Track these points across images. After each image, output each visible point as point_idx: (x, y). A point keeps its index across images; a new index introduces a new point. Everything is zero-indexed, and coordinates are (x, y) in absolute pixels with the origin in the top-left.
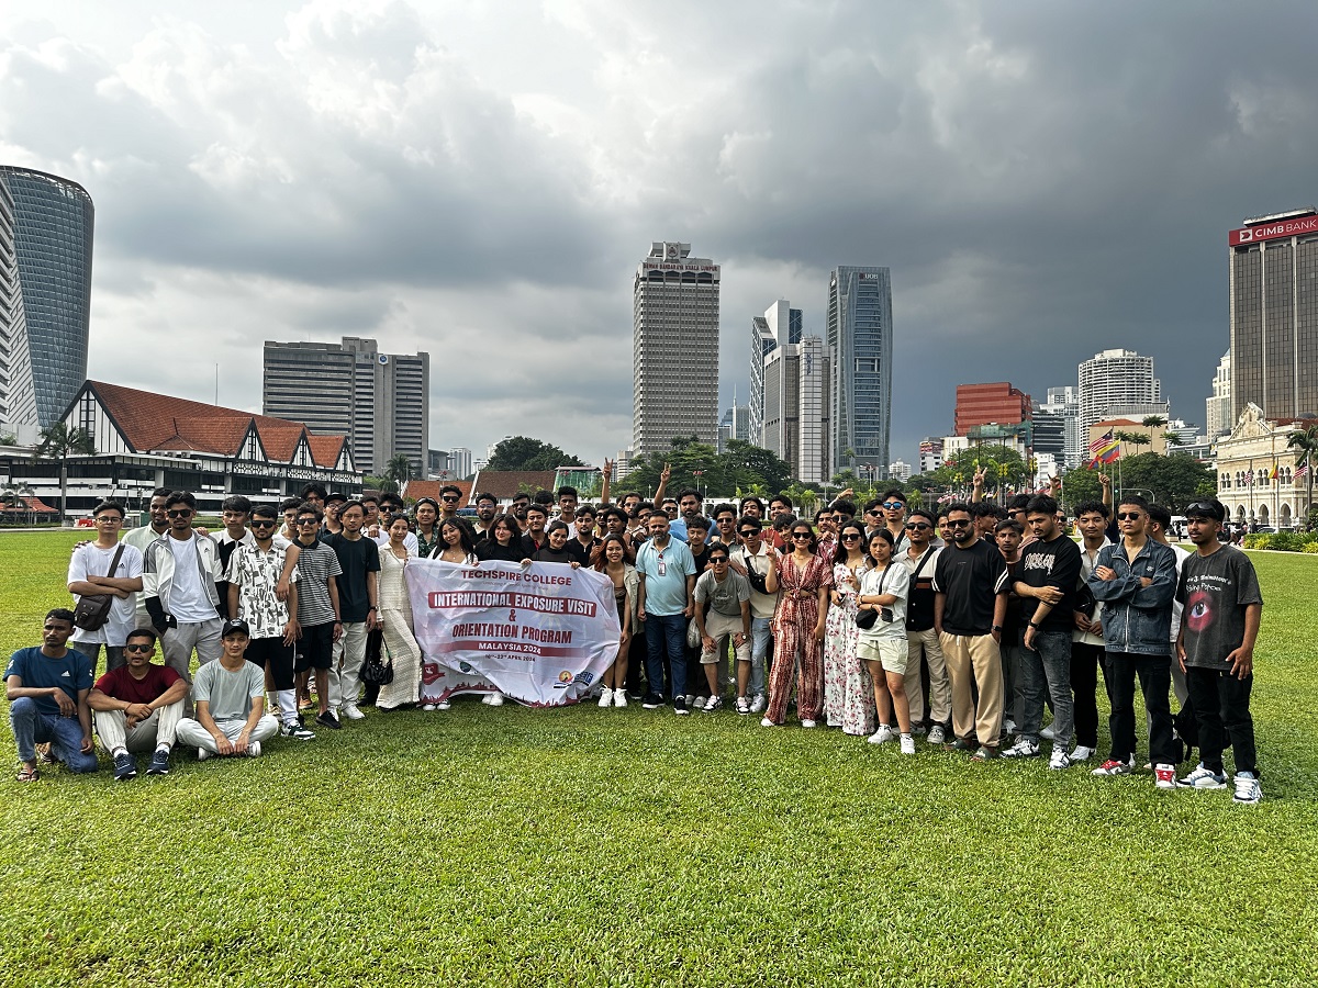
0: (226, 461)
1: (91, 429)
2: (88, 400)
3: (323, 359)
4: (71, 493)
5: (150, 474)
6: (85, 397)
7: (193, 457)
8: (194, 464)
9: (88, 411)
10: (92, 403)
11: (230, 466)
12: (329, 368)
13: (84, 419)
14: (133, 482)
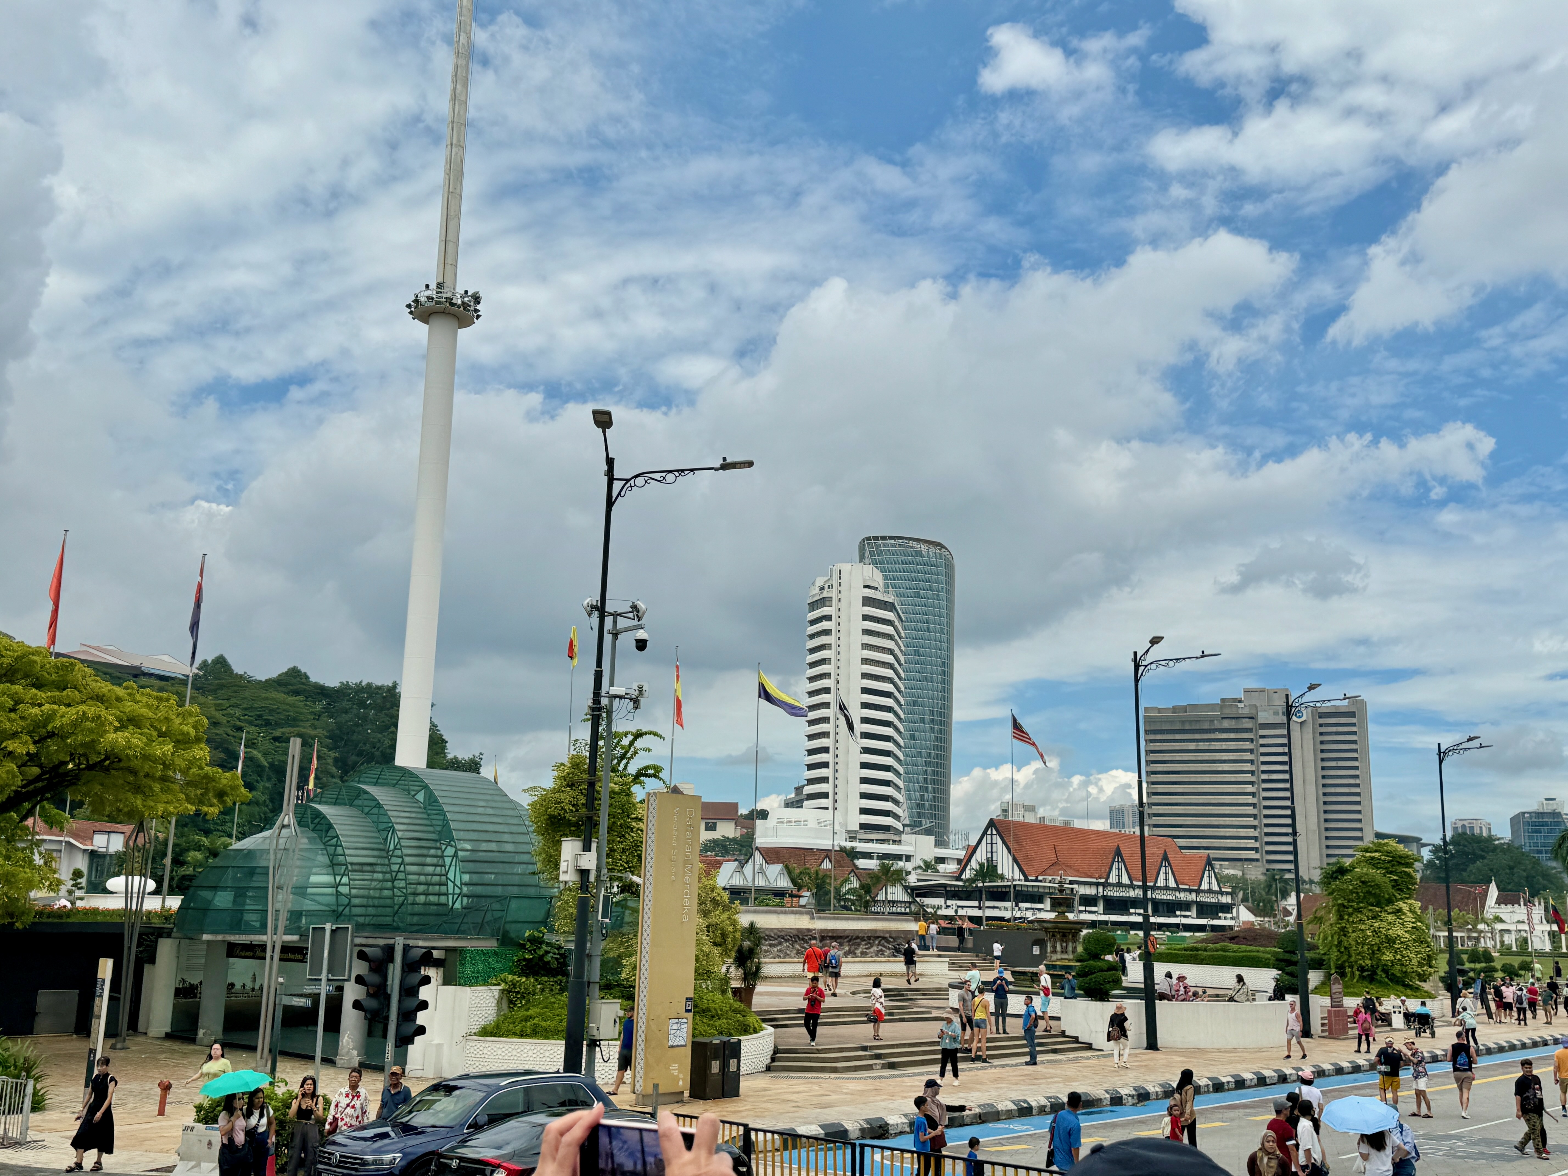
0: (1097, 884)
1: (994, 859)
2: (992, 835)
3: (1217, 725)
4: (989, 913)
5: (1040, 899)
6: (989, 832)
7: (1071, 883)
8: (1072, 889)
9: (992, 844)
10: (994, 837)
11: (1101, 889)
12: (1225, 736)
13: (989, 850)
14: (1028, 905)
